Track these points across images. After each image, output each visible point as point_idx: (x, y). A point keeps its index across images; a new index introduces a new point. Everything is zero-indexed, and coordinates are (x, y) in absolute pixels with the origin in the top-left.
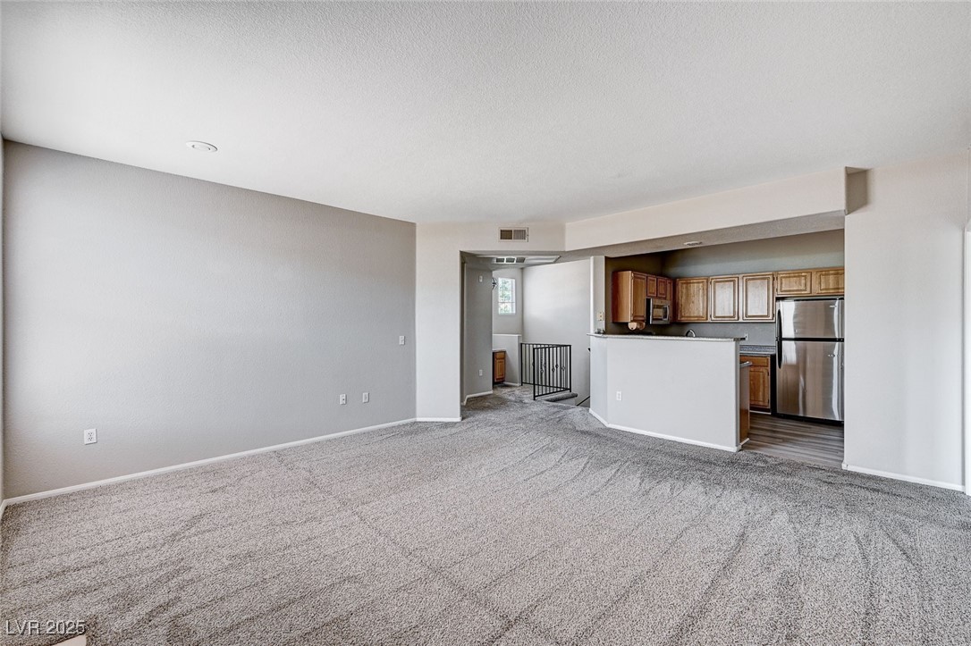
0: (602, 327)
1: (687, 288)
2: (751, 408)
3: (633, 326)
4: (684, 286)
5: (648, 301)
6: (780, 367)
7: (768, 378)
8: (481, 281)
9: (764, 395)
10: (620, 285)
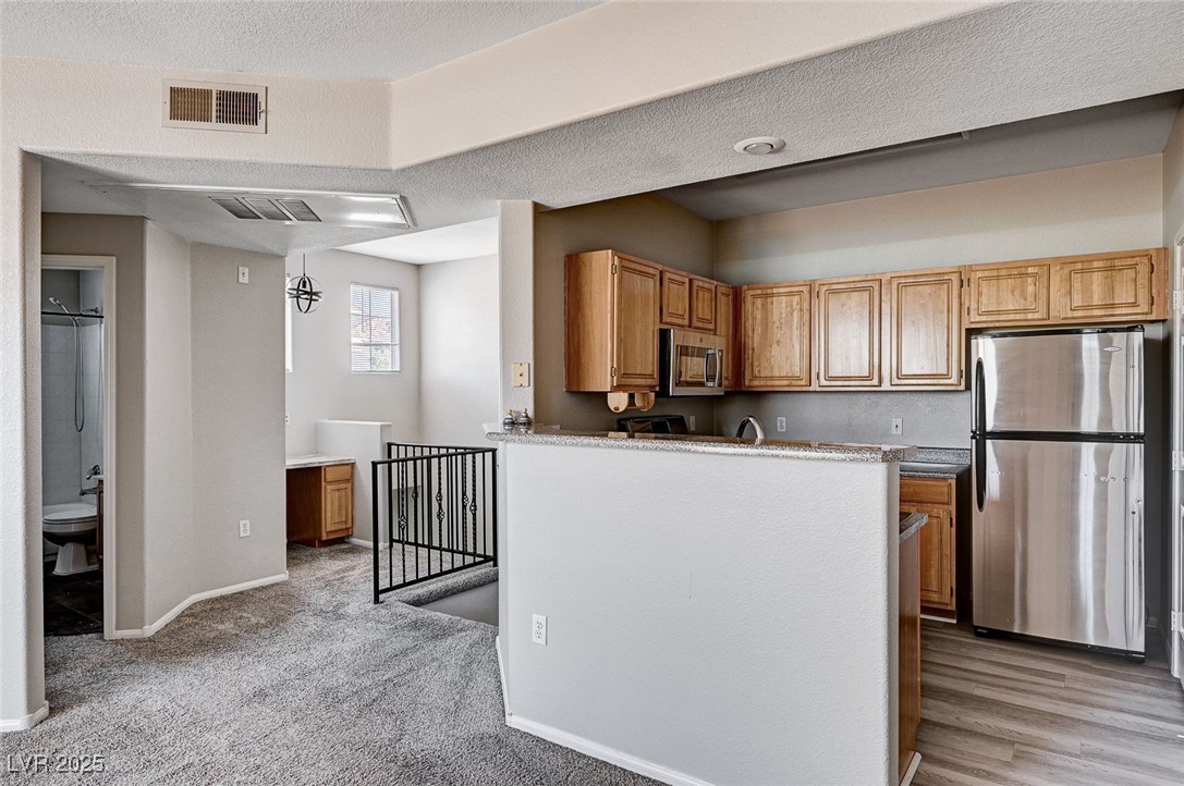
0: (525, 404)
1: (764, 306)
2: (924, 610)
3: (618, 401)
4: (759, 302)
5: (664, 336)
6: (981, 506)
7: (950, 533)
8: (244, 280)
9: (941, 578)
10: (585, 289)
